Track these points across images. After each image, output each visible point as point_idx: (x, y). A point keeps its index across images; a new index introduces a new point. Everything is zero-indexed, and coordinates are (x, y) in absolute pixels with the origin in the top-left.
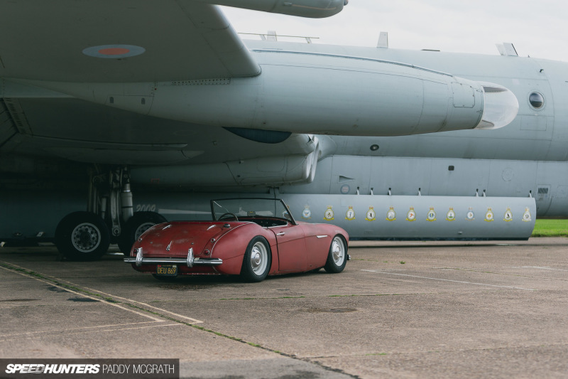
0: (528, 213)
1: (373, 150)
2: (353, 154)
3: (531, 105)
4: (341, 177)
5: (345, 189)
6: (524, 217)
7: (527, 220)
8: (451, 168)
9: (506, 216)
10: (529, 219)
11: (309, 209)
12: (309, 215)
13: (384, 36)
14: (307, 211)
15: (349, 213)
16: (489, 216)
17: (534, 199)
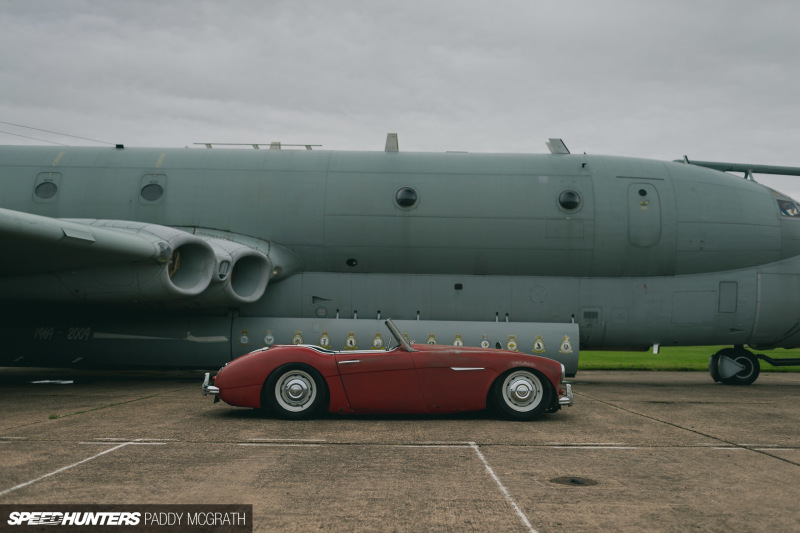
0: (567, 342)
1: (353, 265)
2: (327, 270)
3: (561, 207)
4: (314, 298)
5: (322, 312)
6: (562, 347)
7: (566, 351)
8: (459, 287)
9: (536, 346)
10: (570, 350)
11: (273, 335)
12: (272, 341)
13: (392, 139)
14: (270, 337)
15: (322, 341)
16: (512, 346)
17: (577, 325)
